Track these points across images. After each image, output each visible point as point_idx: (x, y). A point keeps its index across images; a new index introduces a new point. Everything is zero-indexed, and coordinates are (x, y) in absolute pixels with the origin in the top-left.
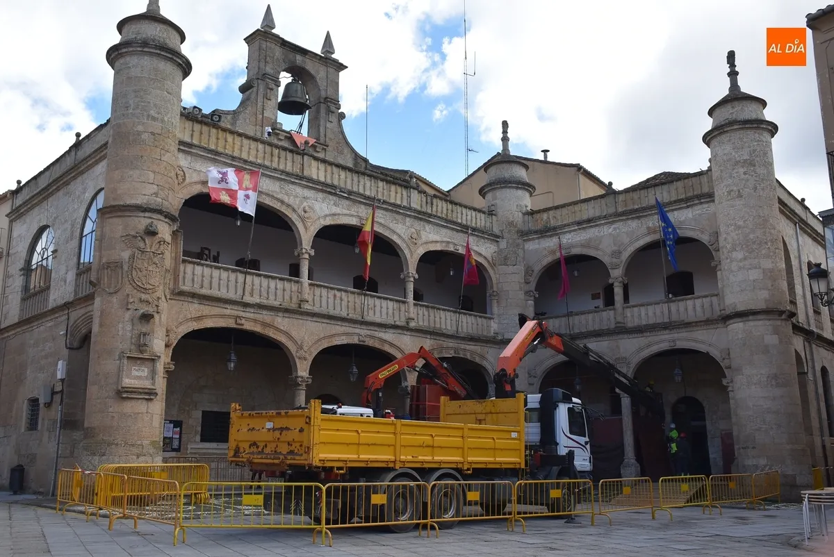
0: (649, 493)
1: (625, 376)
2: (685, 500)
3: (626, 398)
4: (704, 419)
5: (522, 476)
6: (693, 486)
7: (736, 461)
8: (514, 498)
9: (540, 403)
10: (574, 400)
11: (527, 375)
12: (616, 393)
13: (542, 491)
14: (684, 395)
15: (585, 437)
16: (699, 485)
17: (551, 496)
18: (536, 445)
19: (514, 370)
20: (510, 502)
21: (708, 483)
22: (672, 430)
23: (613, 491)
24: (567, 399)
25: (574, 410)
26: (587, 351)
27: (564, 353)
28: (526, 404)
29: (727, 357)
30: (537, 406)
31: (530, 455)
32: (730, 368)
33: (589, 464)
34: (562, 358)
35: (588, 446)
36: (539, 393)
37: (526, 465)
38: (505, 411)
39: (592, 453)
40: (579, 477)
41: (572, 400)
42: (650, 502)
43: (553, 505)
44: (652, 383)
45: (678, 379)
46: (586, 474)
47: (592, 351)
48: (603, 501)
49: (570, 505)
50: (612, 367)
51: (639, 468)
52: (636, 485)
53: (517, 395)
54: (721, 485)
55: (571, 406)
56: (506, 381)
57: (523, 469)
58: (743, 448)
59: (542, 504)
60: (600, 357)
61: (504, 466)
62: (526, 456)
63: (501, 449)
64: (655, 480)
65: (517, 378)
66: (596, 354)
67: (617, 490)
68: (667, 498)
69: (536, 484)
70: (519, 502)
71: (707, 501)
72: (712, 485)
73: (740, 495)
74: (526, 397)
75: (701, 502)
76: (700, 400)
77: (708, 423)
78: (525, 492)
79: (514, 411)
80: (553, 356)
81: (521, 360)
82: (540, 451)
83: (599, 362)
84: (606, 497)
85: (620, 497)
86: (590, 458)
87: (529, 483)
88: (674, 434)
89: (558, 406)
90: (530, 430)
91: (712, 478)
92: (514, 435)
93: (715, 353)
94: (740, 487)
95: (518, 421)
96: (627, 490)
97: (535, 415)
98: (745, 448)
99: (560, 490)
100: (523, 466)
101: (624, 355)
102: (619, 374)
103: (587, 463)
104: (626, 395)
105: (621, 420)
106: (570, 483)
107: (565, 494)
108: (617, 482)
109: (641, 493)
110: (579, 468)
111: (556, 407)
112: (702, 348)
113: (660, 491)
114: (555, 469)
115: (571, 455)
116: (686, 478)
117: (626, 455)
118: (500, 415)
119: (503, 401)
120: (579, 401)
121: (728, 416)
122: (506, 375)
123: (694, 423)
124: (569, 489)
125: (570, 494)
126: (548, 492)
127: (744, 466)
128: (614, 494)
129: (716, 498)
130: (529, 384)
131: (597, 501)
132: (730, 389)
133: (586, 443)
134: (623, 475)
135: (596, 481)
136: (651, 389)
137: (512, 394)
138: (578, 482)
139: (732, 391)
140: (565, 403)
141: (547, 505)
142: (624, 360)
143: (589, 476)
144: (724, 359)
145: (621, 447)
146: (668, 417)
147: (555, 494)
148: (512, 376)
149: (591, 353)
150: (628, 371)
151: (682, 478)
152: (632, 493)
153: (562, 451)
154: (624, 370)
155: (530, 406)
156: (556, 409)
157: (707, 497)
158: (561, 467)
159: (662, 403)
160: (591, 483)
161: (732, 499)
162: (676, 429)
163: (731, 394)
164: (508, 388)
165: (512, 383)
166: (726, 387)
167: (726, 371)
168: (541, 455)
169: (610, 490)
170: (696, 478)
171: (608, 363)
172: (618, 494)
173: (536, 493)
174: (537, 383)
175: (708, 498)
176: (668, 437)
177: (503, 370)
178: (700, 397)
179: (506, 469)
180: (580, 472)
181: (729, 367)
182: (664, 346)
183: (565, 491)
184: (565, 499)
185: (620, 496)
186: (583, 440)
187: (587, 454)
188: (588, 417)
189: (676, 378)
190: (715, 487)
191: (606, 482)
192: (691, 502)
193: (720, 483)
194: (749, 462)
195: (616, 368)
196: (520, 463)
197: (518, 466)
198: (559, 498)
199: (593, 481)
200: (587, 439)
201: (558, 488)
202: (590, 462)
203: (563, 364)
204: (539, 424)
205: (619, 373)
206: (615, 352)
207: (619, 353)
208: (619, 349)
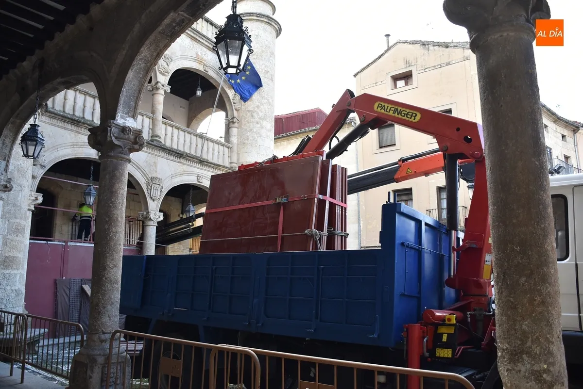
150: (160, 196)
206: (152, 169)
207: (156, 172)
208: (156, 166)
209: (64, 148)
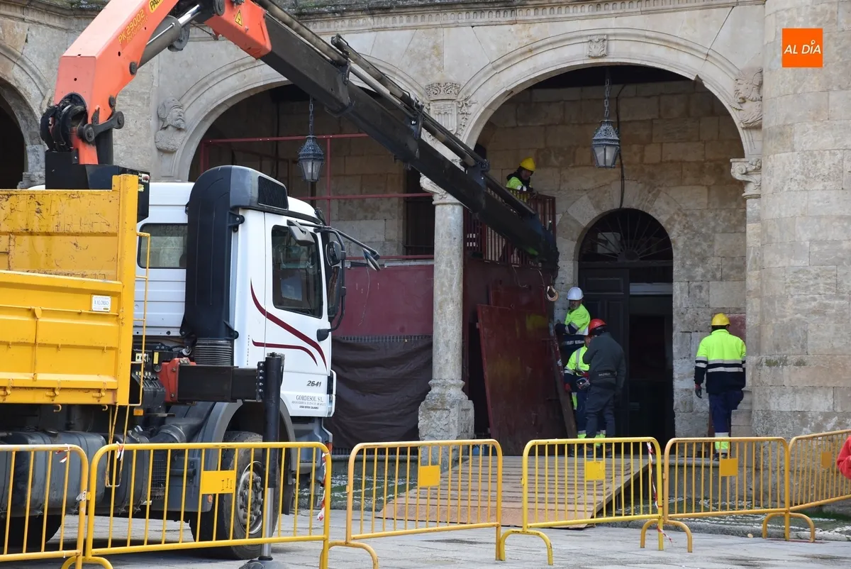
0: (490, 486)
1: (451, 142)
2: (594, 508)
3: (449, 208)
4: (666, 276)
5: (119, 430)
6: (618, 467)
7: (746, 398)
8: (88, 496)
9: (191, 208)
10: (295, 204)
11: (153, 122)
12: (420, 189)
13: (176, 476)
14: (617, 206)
15: (319, 315)
16: (637, 464)
17: (203, 491)
18: (168, 338)
19: (112, 103)
20: (73, 508)
21: (661, 460)
22: (572, 306)
23: (391, 477)
24: (271, 200)
25: (292, 235)
26: (341, 58)
27: (271, 59)
28: (143, 211)
29: (754, 95)
30: (181, 217)
31: (150, 367)
32: (759, 127)
33: (325, 397)
34: (267, 75)
35: (326, 345)
36: (190, 180)
37: (134, 397)
38: (76, 228)
39: (335, 363)
40: (291, 434)
41: (286, 205)
42: (494, 513)
43: (207, 516)
44: (529, 165)
45: (606, 155)
46: (315, 427)
47: (358, 58)
48: (356, 508)
49: (260, 518)
50: (412, 108)
51: (471, 414)
52: (456, 462)
53: (115, 179)
54: (698, 467)
55: (282, 221)
56: (83, 137)
57: (123, 409)
58: (769, 363)
59: (174, 516)
60: (382, 79)
61: (63, 399)
62: (135, 368)
63: (57, 347)
64: (513, 449)
65: (120, 125)
66: (368, 66)
67: (402, 477)
68: (541, 501)
69: (160, 454)
70: (102, 510)
71: (655, 511)
72: (672, 467)
73: (749, 498)
74: (147, 186)
75: (637, 511)
76: (662, 219)
77: (679, 290)
78: (123, 479)
79: (106, 229)
80: (236, 67)
81: (133, 70)
82: (181, 355)
83: (377, 95)
84: (369, 494)
85: (408, 497)
86: (330, 379)
87: (139, 452)
88: (580, 319)
89: (242, 220)
90: (156, 291)
91: (673, 446)
92: (101, 304)
93: (720, 84)
94: (749, 475)
95: (116, 260)
96: (428, 475)
97: (173, 247)
98: (776, 364)
99: (231, 474)
100: (123, 399)
101: (452, 78)
102: (433, 133)
103: (321, 394)
104: (450, 198)
105: (430, 270)
106: (264, 450)
107: (246, 485)
108: (403, 451)
109: (471, 485)
110: (294, 409)
111: (236, 223)
112: (684, 65)
113: (525, 480)
114: (224, 411)
115: (272, 369)
116: (590, 445)
117: (436, 374)
118: (57, 238)
119: (71, 197)
120: (308, 210)
121: (736, 267)
122: (84, 114)
123: (637, 289)
124: (259, 470)
125: (263, 485)
126: (194, 476)
127: (767, 415)
128: (391, 490)
129: (680, 503)
130: (159, 150)
131: (338, 506)
132: (750, 190)
133: (322, 335)
134: (422, 433)
135: (341, 447)
136: (525, 182)
137: (102, 177)
138: (288, 450)
139: (758, 197)
140: (265, 211)
141: (190, 517)
142: (452, 92)
143: (322, 433)
144: (744, 100)
145: (426, 347)
146: (567, 267)
147: (214, 482)
148: (102, 119)
149: (354, 66)
150: (461, 126)
151: (581, 446)
152: (444, 486)
153: (247, 357)
154: (450, 123)
155: (155, 216)
156: (236, 229)
157: (654, 499)
158: (240, 403)
159: (553, 226)
160: (327, 455)
161: (724, 508)
162: (586, 302)
163: (752, 206)
164: (88, 156)
165: (103, 141)
166: (742, 185)
167: (744, 136)
168: (182, 368)
169: (380, 476)
170: (627, 445)
171: (406, 99)
172: (402, 489)
173: (158, 482)
174: (186, 147)
175: (659, 503)
176: (560, 327)
177: (74, 98)
178: (661, 211)
179: (69, 408)
180: (296, 420)
181: (756, 127)
182: (575, 55)
183: (248, 475)
184: (245, 499)
185: (409, 493)
186: (311, 325)
187: (322, 369)
188: (332, 258)
189: (600, 153)
190: (681, 474)
191: (370, 451)
192: (609, 513)
193: (694, 461)
194: (783, 404)
195: (425, 117)
196: (114, 391)
197: (106, 400)
198: (229, 495)
199: (335, 450)
200: (324, 323)
201: (225, 466)
202: (330, 391)
203: (271, 94)
204: (181, 274)
205: (435, 129)
206: (428, 66)
207: (440, 69)
208: (440, 55)
209: (220, 79)
